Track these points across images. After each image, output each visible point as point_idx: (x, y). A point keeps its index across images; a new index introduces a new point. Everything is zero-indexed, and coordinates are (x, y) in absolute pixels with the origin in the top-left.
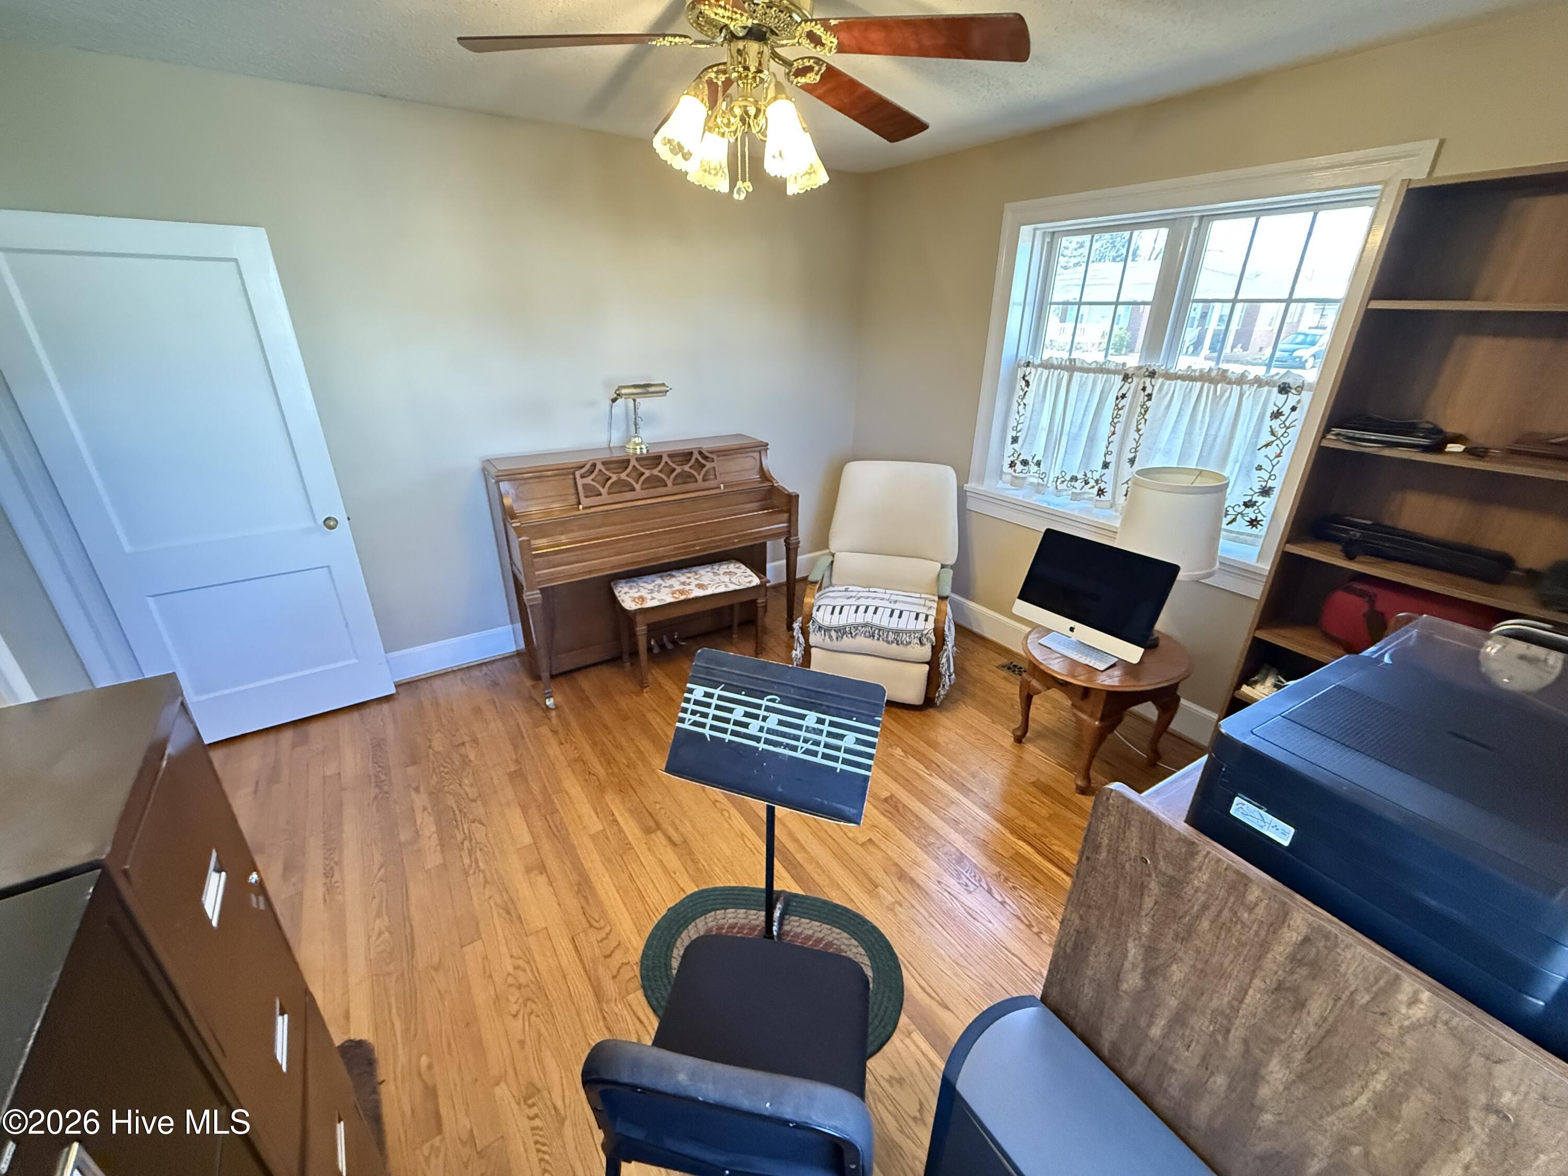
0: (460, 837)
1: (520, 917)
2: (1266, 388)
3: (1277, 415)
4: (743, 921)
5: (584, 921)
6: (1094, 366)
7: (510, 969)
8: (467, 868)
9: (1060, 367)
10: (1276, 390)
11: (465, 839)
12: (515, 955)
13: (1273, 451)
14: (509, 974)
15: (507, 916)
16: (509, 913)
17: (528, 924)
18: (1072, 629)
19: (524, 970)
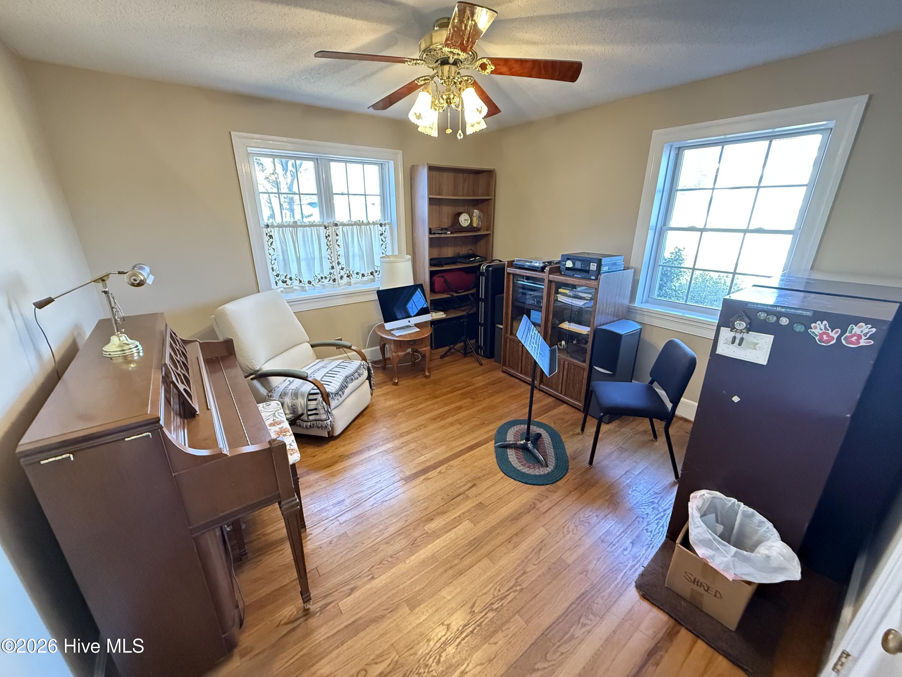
0: (490, 615)
1: (542, 542)
2: (376, 226)
3: (381, 235)
4: (514, 455)
5: (533, 511)
6: (308, 224)
7: (571, 534)
8: (518, 592)
9: (289, 226)
10: (379, 226)
11: (492, 610)
12: (562, 535)
13: (384, 246)
14: (573, 534)
15: (544, 548)
16: (541, 549)
17: (544, 536)
18: (409, 322)
19: (568, 528)
